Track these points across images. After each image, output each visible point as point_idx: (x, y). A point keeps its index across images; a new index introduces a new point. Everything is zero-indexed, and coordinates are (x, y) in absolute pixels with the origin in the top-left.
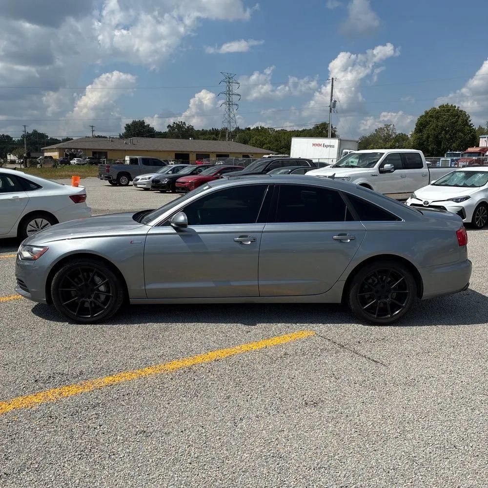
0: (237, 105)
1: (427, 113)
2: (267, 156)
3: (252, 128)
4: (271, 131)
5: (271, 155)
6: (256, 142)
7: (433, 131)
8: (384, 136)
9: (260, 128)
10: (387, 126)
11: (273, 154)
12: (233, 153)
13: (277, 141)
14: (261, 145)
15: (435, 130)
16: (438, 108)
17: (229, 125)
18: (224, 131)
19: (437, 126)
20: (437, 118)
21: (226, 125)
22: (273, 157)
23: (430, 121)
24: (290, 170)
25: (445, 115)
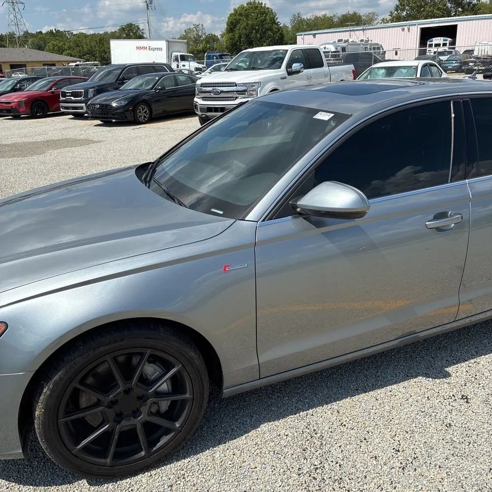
0: (22, 3)
1: (236, 11)
2: (74, 64)
3: (44, 32)
4: (69, 34)
5: (78, 63)
6: (53, 48)
7: (244, 31)
8: (194, 37)
9: (54, 31)
10: (197, 26)
11: (80, 61)
12: (30, 62)
13: (77, 46)
14: (60, 51)
15: (246, 29)
16: (246, 6)
17: (17, 28)
18: (11, 36)
19: (247, 25)
20: (247, 16)
21: (13, 29)
22: (81, 65)
23: (240, 19)
24: (157, 78)
25: (253, 13)
